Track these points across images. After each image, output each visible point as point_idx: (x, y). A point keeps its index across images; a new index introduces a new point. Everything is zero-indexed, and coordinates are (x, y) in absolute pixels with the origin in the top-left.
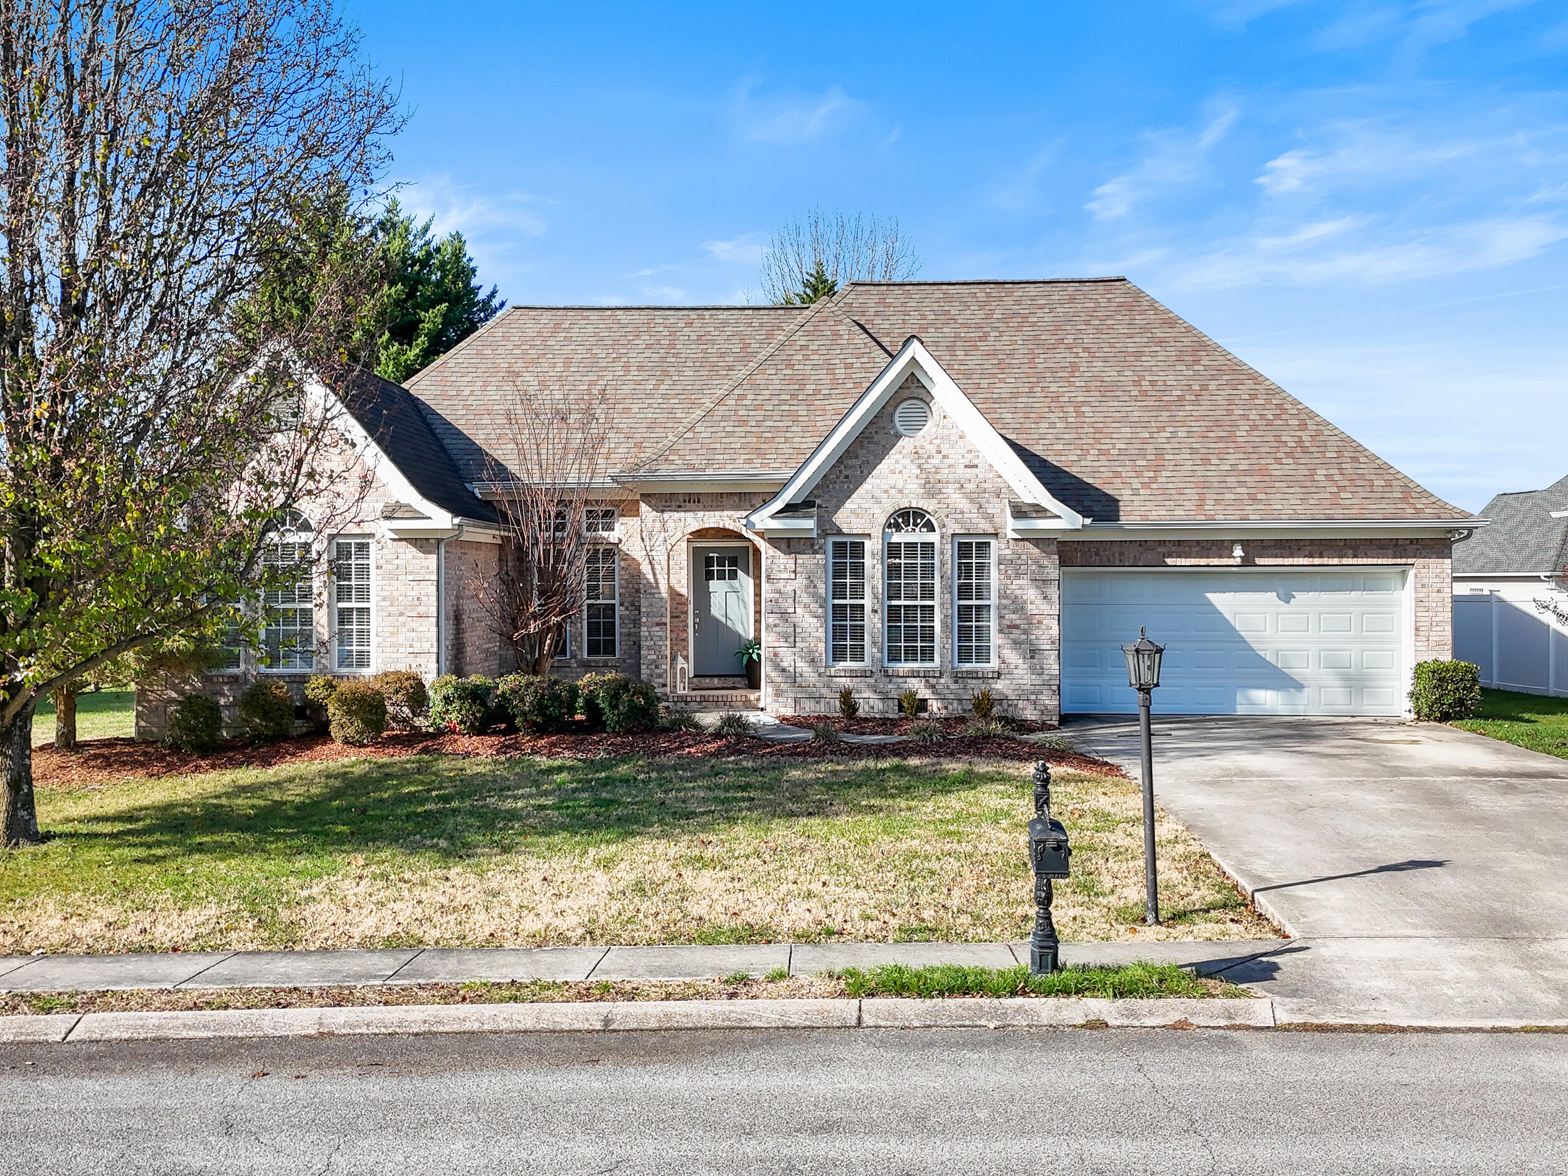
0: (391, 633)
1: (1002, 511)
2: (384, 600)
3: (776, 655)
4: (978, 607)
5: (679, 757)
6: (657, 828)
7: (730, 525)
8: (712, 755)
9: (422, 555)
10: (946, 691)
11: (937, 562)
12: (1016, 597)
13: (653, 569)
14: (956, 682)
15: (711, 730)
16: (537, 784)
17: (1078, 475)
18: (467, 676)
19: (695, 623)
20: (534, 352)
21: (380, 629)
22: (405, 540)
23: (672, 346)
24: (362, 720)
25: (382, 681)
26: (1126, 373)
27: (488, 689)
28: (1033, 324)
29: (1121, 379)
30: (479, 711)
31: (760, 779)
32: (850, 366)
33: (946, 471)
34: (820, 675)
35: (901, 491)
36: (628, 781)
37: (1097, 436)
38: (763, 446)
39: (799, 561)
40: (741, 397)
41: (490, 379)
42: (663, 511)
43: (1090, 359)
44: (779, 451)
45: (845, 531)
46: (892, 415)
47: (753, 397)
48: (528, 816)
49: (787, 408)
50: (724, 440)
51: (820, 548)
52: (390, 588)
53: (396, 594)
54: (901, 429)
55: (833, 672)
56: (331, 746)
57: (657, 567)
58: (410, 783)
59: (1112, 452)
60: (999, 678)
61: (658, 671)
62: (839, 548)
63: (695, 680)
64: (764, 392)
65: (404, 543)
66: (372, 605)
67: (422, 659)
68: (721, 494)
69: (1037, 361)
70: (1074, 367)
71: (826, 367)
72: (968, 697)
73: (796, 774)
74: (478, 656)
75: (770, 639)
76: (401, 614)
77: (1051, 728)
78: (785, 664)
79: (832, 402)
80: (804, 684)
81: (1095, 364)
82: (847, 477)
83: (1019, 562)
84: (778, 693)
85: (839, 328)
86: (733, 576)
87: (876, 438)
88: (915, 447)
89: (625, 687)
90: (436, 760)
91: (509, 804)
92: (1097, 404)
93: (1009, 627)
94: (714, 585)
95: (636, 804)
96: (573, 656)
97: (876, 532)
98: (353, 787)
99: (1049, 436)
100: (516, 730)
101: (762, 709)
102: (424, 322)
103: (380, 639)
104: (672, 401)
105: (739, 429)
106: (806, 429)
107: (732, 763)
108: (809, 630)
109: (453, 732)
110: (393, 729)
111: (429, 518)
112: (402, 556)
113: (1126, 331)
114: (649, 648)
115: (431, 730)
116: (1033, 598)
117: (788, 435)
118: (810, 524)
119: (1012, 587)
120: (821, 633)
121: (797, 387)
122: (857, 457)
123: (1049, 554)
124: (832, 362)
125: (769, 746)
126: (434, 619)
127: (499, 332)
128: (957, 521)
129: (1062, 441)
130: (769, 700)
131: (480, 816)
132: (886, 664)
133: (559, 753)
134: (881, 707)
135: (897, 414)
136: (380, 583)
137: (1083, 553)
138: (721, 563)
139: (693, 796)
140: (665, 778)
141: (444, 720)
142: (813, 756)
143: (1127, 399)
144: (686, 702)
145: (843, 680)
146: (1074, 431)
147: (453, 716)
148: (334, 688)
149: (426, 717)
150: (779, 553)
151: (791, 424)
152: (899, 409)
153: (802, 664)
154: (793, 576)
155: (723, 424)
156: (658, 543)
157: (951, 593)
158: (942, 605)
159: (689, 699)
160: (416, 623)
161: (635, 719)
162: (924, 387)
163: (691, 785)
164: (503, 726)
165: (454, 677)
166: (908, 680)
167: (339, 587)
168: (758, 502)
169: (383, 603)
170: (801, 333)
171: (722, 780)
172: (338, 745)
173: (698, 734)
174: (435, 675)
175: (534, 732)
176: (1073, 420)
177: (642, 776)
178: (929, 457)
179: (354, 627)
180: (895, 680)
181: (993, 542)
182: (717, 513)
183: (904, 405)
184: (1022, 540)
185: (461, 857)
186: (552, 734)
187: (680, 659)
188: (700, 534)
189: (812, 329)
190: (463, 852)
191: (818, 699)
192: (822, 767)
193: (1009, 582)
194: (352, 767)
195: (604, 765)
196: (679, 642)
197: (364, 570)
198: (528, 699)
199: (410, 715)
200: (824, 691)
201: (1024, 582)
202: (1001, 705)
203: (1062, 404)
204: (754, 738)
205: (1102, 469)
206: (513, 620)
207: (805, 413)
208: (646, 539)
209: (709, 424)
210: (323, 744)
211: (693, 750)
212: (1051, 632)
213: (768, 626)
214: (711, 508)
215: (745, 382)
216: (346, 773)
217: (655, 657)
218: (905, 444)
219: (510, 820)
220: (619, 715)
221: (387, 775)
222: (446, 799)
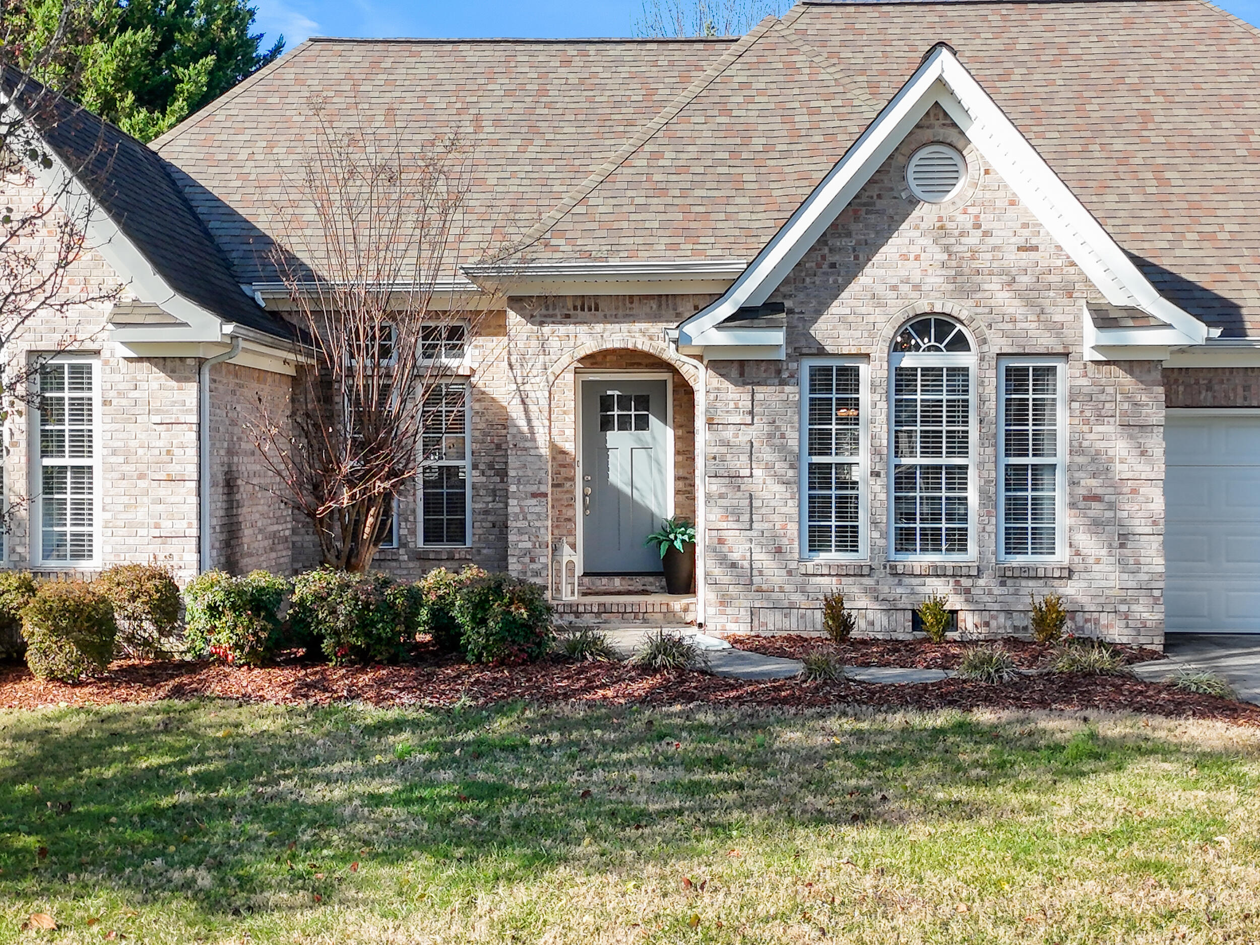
0: (127, 506)
1: (1078, 318)
2: (114, 453)
3: (721, 541)
4: (1035, 467)
5: (591, 705)
6: (587, 847)
7: (642, 344)
8: (643, 701)
9: (174, 384)
10: (986, 599)
11: (972, 397)
12: (1098, 453)
13: (526, 411)
14: (1003, 584)
15: (634, 660)
16: (362, 752)
17: (1173, 270)
18: (244, 573)
19: (585, 495)
20: (342, 100)
21: (108, 500)
22: (148, 359)
23: (543, 91)
24: (77, 643)
25: (110, 580)
26: (1224, 125)
27: (279, 593)
28: (1077, 58)
29: (1218, 132)
30: (263, 629)
31: (737, 746)
32: (816, 111)
33: (989, 256)
34: (790, 573)
35: (917, 287)
36: (513, 749)
37: (1193, 213)
38: (693, 225)
39: (758, 397)
40: (656, 156)
41: (276, 138)
42: (542, 323)
43: (1167, 106)
44: (717, 233)
45: (829, 349)
46: (904, 168)
47: (673, 155)
48: (354, 817)
49: (725, 170)
50: (633, 217)
51: (792, 376)
52: (124, 435)
53: (133, 444)
54: (917, 191)
55: (810, 567)
56: (28, 684)
57: (533, 408)
58: (150, 750)
59: (1220, 236)
60: (1070, 578)
61: (534, 566)
62: (820, 378)
63: (586, 580)
64: (690, 148)
65: (146, 365)
66: (95, 462)
67: (174, 547)
68: (631, 297)
69: (1088, 107)
70: (1146, 117)
71: (781, 112)
72: (1021, 608)
73: (792, 736)
74: (261, 543)
75: (712, 517)
76: (141, 476)
77: (1153, 656)
78: (735, 556)
79: (793, 161)
80: (764, 587)
81: (1175, 112)
82: (833, 265)
83: (1103, 397)
84: (724, 601)
85: (794, 58)
86: (642, 424)
87: (880, 204)
88: (940, 219)
89: (497, 591)
90: (195, 708)
91: (318, 793)
92: (1188, 168)
93: (1086, 498)
94: (614, 437)
95: (538, 793)
96: (403, 545)
97: (880, 350)
98: (55, 758)
99: (1121, 214)
100: (323, 659)
101: (700, 625)
102: (182, 82)
103: (108, 515)
104: (545, 168)
105: (655, 201)
106: (757, 200)
107: (678, 715)
108: (773, 503)
109: (223, 661)
110: (128, 656)
111: (185, 324)
112: (145, 385)
113: (1216, 67)
114: (520, 531)
115: (188, 658)
116: (1124, 453)
117: (729, 209)
118: (778, 337)
119: (1092, 436)
120: (791, 508)
121: (738, 141)
122: (849, 235)
123: (1149, 384)
124: (788, 105)
125: (733, 687)
126: (194, 485)
127: (290, 74)
128: (1005, 334)
129: (1144, 221)
130: (711, 611)
131: (271, 817)
132: (893, 556)
133: (393, 697)
134: (885, 623)
135: (911, 168)
136: (107, 427)
137: (1187, 386)
138: (624, 403)
139: (633, 779)
140: (576, 743)
141: (207, 642)
142: (811, 705)
143: (1231, 160)
144: (577, 614)
145: (827, 579)
146: (1158, 205)
147: (224, 636)
148: (32, 590)
149: (180, 637)
150: (726, 384)
151: (733, 193)
152: (915, 160)
153: (763, 556)
154: (748, 419)
155: (630, 193)
156: (534, 372)
157: (995, 445)
158: (981, 465)
159: (581, 609)
160: (163, 491)
161: (514, 642)
162: (954, 125)
163: (624, 756)
164: (301, 652)
165: (224, 575)
166: (928, 580)
167: (45, 434)
168: (686, 308)
169: (113, 459)
170: (739, 66)
171: (673, 747)
172: (39, 682)
173: (613, 667)
174: (194, 572)
175: (352, 663)
176: (1154, 190)
177: (536, 740)
178: (961, 235)
179: (69, 496)
180: (907, 580)
181: (1061, 367)
182: (625, 327)
183: (924, 153)
184: (1108, 363)
185: (236, 912)
186: (379, 665)
187: (567, 549)
188: (593, 360)
189: (755, 60)
190: (240, 899)
191: (788, 609)
192: (833, 723)
193: (1086, 428)
194: (58, 719)
195: (469, 718)
196: (563, 522)
197: (82, 409)
198: (341, 609)
199: (156, 635)
200: (797, 598)
201: (1109, 428)
202: (1073, 619)
203: (1135, 168)
204: (703, 672)
205: (1209, 261)
206: (316, 487)
207: (753, 178)
208: (517, 366)
209: (609, 194)
210: (14, 681)
211: (610, 693)
212: (1152, 506)
213: (708, 497)
214: (615, 319)
215: (660, 134)
216: (47, 731)
217: (529, 545)
218: (924, 214)
219: (323, 827)
220: (488, 636)
221: (114, 734)
222: (208, 781)
